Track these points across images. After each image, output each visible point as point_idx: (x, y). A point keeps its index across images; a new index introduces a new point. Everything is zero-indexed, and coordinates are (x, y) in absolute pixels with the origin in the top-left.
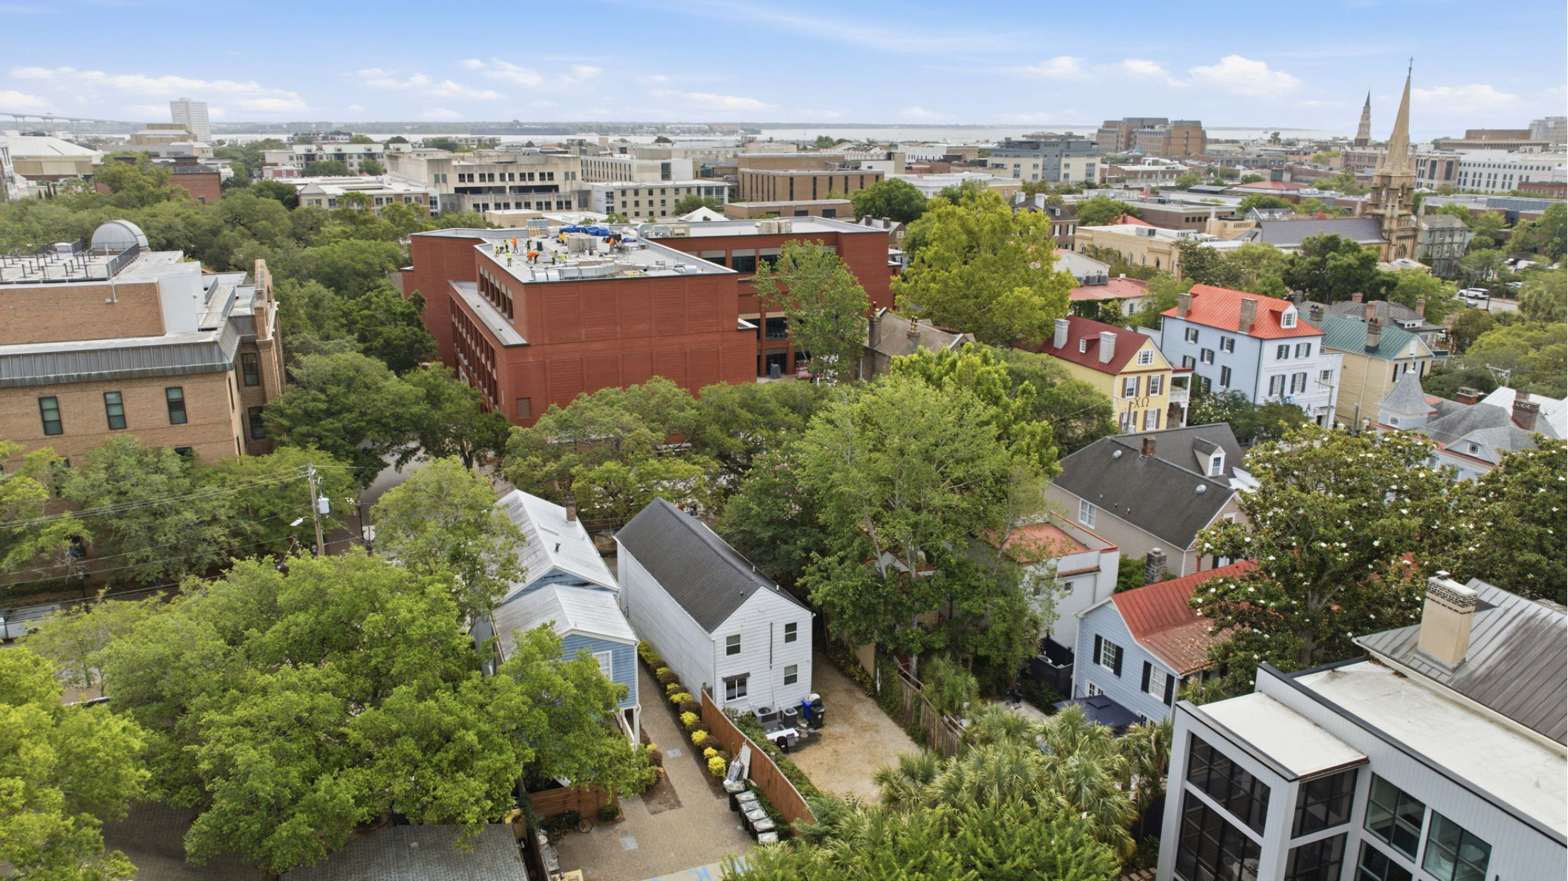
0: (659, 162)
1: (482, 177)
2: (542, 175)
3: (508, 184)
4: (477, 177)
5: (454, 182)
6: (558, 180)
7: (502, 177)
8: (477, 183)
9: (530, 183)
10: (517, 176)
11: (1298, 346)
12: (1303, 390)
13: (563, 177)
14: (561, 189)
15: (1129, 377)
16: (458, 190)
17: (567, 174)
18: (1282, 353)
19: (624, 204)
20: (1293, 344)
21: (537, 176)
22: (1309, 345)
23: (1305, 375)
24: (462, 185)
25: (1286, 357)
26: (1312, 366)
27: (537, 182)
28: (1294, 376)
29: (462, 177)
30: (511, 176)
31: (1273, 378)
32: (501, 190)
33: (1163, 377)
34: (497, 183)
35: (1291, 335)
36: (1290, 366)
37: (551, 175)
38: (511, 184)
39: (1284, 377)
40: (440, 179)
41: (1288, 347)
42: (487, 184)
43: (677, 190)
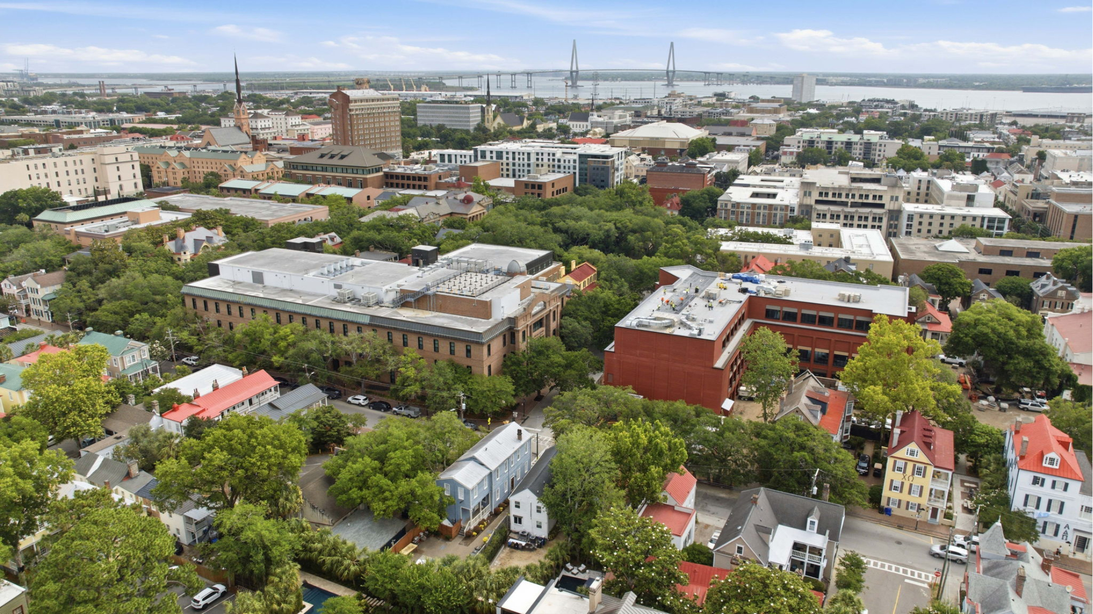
0: (965, 194)
1: (834, 195)
2: (874, 197)
3: (850, 200)
4: (830, 194)
5: (815, 196)
6: (886, 200)
7: (847, 196)
8: (830, 198)
9: (865, 201)
10: (857, 196)
11: (1054, 483)
12: (1061, 512)
13: (889, 199)
14: (887, 207)
15: (898, 460)
16: (817, 202)
17: (892, 197)
18: (1036, 481)
19: (920, 223)
20: (1049, 480)
21: (871, 197)
22: (1066, 485)
23: (1062, 504)
24: (820, 198)
25: (1042, 485)
26: (1072, 500)
27: (870, 200)
28: (1050, 501)
29: (821, 194)
30: (853, 196)
31: (1027, 496)
32: (844, 204)
33: (925, 468)
34: (843, 199)
35: (1050, 472)
36: (1045, 492)
37: (881, 197)
38: (853, 200)
39: (1039, 499)
40: (807, 194)
41: (1043, 480)
42: (837, 199)
43: (964, 218)
